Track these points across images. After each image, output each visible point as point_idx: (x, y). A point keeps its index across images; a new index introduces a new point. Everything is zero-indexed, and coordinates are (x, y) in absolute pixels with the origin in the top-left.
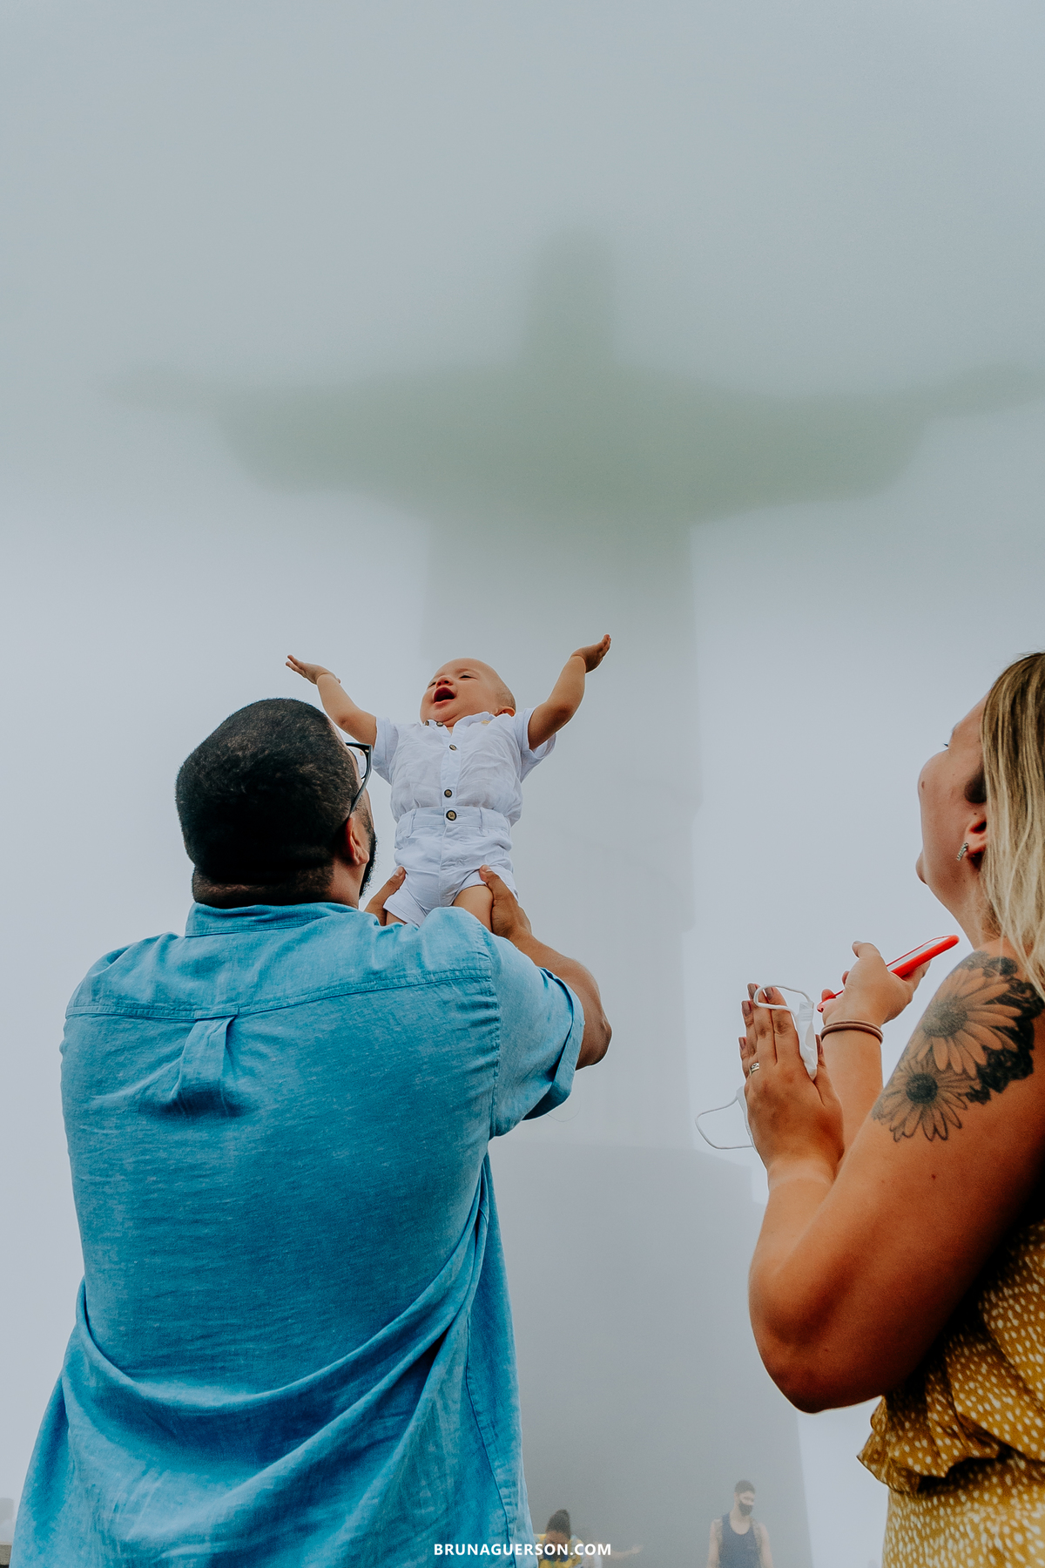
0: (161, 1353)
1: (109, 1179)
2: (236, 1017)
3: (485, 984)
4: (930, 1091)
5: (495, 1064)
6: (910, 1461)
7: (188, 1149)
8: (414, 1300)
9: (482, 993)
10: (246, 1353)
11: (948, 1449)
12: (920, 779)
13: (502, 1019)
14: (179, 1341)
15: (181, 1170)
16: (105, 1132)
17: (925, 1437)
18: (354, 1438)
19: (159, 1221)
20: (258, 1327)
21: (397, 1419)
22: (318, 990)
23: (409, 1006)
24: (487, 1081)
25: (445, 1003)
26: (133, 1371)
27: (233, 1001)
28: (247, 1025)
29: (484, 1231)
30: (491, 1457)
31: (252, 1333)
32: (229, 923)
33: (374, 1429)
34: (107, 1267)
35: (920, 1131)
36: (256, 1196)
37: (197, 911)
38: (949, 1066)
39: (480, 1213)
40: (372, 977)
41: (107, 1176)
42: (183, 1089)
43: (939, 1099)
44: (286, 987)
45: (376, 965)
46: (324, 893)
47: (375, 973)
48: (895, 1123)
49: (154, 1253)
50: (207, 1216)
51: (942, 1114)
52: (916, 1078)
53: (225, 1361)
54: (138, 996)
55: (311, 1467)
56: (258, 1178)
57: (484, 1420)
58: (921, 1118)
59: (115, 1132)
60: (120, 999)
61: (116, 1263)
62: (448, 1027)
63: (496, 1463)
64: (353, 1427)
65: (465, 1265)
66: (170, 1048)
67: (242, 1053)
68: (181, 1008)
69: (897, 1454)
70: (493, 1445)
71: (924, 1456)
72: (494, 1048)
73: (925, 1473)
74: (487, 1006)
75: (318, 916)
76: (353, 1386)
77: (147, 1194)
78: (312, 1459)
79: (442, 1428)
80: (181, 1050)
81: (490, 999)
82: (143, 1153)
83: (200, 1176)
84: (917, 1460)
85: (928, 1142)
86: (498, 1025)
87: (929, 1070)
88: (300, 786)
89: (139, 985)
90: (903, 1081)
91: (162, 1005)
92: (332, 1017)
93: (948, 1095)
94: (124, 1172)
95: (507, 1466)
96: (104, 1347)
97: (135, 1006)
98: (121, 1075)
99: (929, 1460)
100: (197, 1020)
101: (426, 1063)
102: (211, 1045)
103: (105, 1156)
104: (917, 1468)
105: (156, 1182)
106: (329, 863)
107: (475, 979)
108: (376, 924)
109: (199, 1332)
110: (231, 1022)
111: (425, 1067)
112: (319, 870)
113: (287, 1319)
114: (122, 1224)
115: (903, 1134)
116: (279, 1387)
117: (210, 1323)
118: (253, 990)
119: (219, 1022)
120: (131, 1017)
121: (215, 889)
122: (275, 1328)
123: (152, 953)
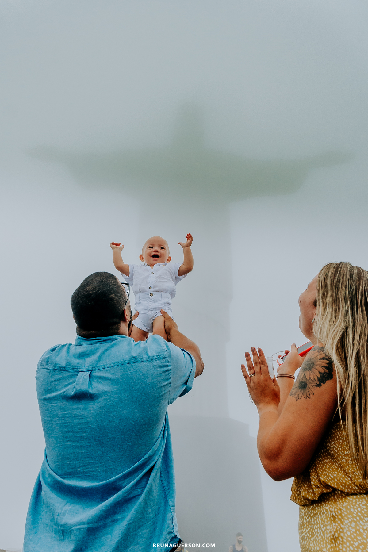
0: (70, 471)
1: (53, 419)
2: (92, 371)
3: (167, 359)
4: (305, 386)
5: (170, 383)
6: (308, 496)
7: (78, 410)
8: (146, 455)
9: (166, 362)
10: (96, 471)
11: (318, 491)
12: (299, 300)
13: (172, 370)
14: (75, 467)
15: (76, 416)
16: (52, 405)
17: (311, 489)
18: (129, 494)
19: (69, 432)
20: (100, 463)
21: (141, 489)
22: (117, 362)
23: (144, 367)
24: (168, 388)
25: (155, 366)
26: (62, 476)
27: (91, 366)
28: (95, 373)
29: (166, 433)
30: (168, 498)
31: (98, 465)
32: (89, 342)
33: (135, 492)
34: (53, 445)
35: (303, 397)
36: (99, 424)
37: (79, 338)
38: (310, 378)
39: (165, 427)
40: (133, 358)
41: (53, 418)
42: (76, 393)
43: (307, 387)
44: (106, 361)
45: (134, 355)
46: (118, 332)
47: (134, 357)
48: (296, 396)
49: (68, 441)
50: (84, 430)
51: (309, 392)
52: (301, 383)
53: (90, 473)
54: (61, 364)
55: (116, 503)
56: (100, 419)
57: (166, 488)
58: (303, 393)
59: (55, 405)
60: (56, 364)
61: (56, 444)
62: (156, 373)
63: (170, 500)
64: (128, 491)
65: (160, 444)
66: (72, 380)
67: (94, 382)
68: (75, 368)
69: (304, 494)
70: (168, 495)
71: (311, 494)
72: (170, 379)
73: (312, 499)
74: (167, 366)
75: (116, 339)
76: (127, 480)
77: (65, 424)
78: (116, 500)
79: (154, 492)
80: (75, 380)
81: (168, 364)
82: (64, 411)
83: (82, 418)
84: (309, 496)
85: (305, 400)
86: (171, 371)
87: (305, 380)
88: (110, 302)
89: (61, 360)
90: (298, 384)
91: (69, 367)
92: (121, 371)
93: (310, 386)
94: (58, 417)
95: (173, 501)
96: (53, 469)
97: (60, 367)
98: (56, 388)
99: (313, 495)
100: (80, 372)
101: (149, 384)
102: (84, 379)
103: (52, 412)
104: (310, 498)
105: (68, 420)
106: (119, 323)
107: (164, 358)
108: (133, 341)
109: (82, 465)
110: (91, 372)
111: (149, 385)
112: (117, 326)
113: (108, 461)
114: (58, 433)
115: (298, 398)
116: (106, 480)
117: (85, 462)
118: (97, 362)
119: (87, 372)
120: (59, 370)
121: (85, 332)
122: (105, 463)
123: (65, 350)
